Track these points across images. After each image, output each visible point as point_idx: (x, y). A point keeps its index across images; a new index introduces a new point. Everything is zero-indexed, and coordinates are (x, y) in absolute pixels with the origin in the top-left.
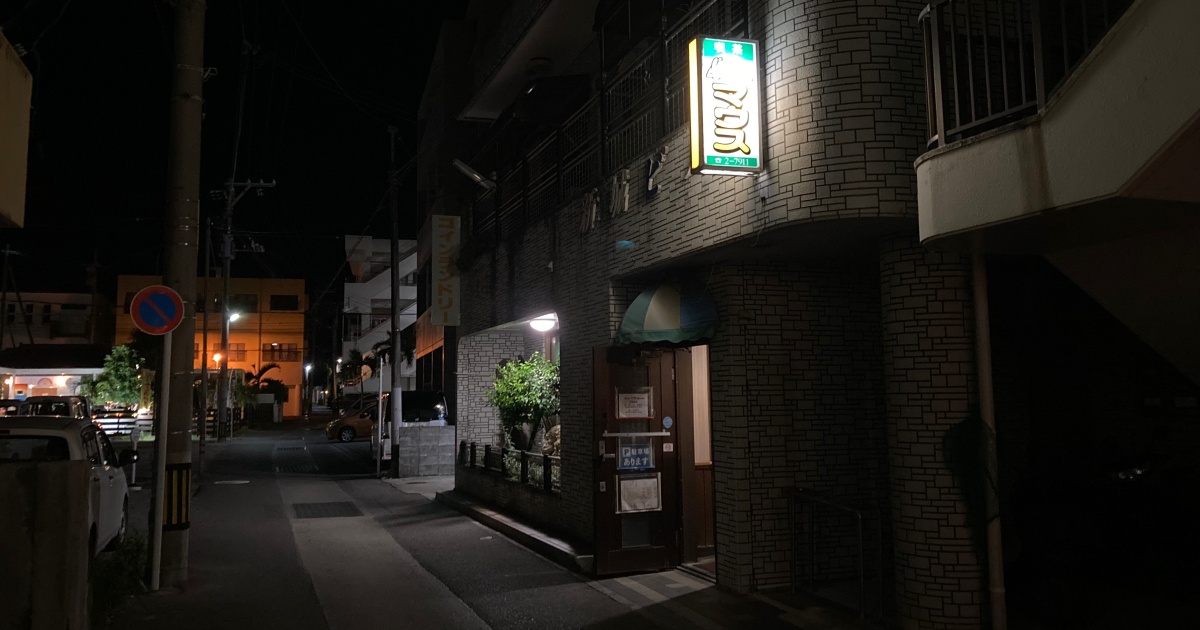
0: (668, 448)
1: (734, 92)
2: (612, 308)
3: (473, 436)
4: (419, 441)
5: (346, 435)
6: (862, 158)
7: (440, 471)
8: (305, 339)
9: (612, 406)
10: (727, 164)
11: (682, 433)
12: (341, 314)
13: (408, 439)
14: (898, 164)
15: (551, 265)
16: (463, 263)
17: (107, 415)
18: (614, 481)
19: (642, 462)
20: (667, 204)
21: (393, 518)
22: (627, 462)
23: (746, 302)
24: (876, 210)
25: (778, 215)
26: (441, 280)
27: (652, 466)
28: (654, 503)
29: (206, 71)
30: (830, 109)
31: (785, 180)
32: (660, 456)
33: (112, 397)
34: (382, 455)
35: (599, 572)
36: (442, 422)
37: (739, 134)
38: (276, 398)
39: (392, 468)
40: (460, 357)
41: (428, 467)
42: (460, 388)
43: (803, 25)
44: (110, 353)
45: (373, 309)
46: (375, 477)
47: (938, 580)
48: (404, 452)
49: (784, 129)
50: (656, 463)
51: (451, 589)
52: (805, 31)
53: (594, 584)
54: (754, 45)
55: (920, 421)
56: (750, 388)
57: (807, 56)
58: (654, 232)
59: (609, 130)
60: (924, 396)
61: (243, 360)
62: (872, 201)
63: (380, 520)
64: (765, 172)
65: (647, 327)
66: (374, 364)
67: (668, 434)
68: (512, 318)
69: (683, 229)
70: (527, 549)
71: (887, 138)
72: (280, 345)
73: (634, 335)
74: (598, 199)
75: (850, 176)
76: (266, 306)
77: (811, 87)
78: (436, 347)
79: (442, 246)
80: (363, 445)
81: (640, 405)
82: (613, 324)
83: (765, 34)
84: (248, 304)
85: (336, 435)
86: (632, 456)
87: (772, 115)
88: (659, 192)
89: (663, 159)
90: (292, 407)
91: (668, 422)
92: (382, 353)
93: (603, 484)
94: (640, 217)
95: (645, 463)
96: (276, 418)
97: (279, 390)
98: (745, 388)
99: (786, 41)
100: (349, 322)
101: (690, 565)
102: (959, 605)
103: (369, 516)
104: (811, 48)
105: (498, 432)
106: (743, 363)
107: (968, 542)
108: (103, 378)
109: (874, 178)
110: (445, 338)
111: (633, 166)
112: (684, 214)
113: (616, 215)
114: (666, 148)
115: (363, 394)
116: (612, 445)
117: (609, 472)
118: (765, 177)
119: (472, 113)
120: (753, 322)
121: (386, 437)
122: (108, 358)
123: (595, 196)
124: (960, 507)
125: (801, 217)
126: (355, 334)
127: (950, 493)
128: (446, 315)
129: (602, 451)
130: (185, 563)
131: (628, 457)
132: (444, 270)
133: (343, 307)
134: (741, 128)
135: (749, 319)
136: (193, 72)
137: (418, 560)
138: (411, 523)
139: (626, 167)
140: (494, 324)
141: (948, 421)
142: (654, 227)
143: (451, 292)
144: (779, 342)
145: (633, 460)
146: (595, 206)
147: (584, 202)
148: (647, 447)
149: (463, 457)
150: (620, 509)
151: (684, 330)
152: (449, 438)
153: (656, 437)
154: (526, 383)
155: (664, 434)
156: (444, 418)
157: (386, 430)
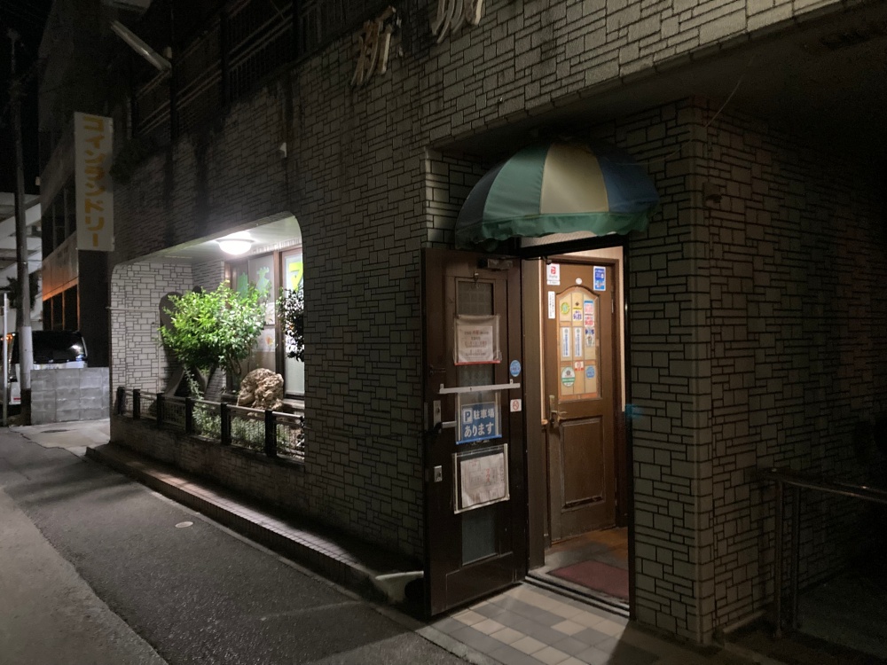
0: (516, 405)
3: (132, 381)
4: (55, 385)
7: (82, 415)
11: (528, 385)
13: (42, 382)
15: (284, 148)
16: (121, 171)
18: (451, 460)
19: (485, 430)
21: (33, 488)
22: (467, 431)
26: (88, 194)
27: (498, 435)
28: (499, 491)
32: (507, 419)
34: (9, 400)
36: (80, 364)
39: (23, 413)
40: (114, 289)
41: (68, 412)
42: (115, 326)
46: (1, 425)
48: (37, 397)
50: (503, 431)
58: (560, 41)
63: (14, 493)
65: (544, 209)
67: (517, 386)
73: (521, 224)
74: (399, 22)
78: (69, 286)
79: (88, 152)
81: (484, 343)
82: (430, 217)
86: (474, 421)
91: (515, 367)
93: (438, 468)
95: (490, 430)
101: (540, 572)
105: (164, 375)
113: (448, 35)
116: (450, 407)
117: (445, 449)
121: (14, 380)
123: (389, 20)
128: (96, 237)
129: (437, 418)
131: (469, 423)
132: (93, 183)
140: (170, 241)
143: (101, 210)
144: (743, 243)
145: (475, 427)
146: (389, 35)
147: (364, 36)
148: (492, 406)
149: (121, 406)
150: (460, 507)
151: (615, 216)
152: (97, 382)
153: (503, 391)
154: (214, 319)
155: (513, 385)
156: (83, 359)
157: (13, 372)
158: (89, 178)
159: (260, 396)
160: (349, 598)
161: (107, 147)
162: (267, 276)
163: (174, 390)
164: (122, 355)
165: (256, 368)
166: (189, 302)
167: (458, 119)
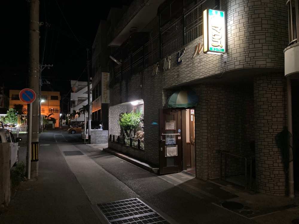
0: (179, 138)
1: (218, 28)
2: (163, 98)
3: (113, 133)
4: (96, 134)
5: (73, 132)
6: (261, 49)
7: (102, 142)
8: (60, 107)
9: (164, 126)
10: (216, 51)
11: (183, 134)
12: (70, 101)
13: (93, 134)
14: (272, 51)
15: (141, 86)
16: (111, 86)
17: (8, 127)
18: (165, 147)
19: (172, 142)
20: (185, 65)
21: (93, 155)
22: (168, 142)
23: (208, 96)
24: (265, 66)
25: (231, 67)
26: (104, 91)
27: (175, 143)
28: (175, 154)
29: (40, 23)
30: (251, 33)
31: (233, 56)
32: (177, 140)
33: (9, 122)
34: (86, 138)
35: (161, 173)
36: (101, 129)
37: (219, 41)
38: (53, 122)
39: (89, 141)
40: (109, 112)
41: (99, 141)
42: (109, 120)
43: (242, 5)
44: (8, 110)
45: (78, 100)
46: (84, 144)
47: (273, 179)
48: (92, 137)
49: (234, 40)
50: (176, 142)
51: (117, 178)
52: (243, 7)
53: (159, 177)
54: (224, 12)
55: (268, 131)
56: (208, 121)
57: (243, 15)
58: (180, 74)
59: (162, 45)
60: (269, 124)
61: (44, 112)
62: (264, 63)
63: (89, 156)
64: (226, 54)
65: (177, 103)
66: (79, 114)
67: (180, 134)
68: (127, 101)
69: (192, 73)
70: (135, 165)
71: (269, 42)
72: (54, 109)
73: (173, 106)
74: (159, 65)
75: (257, 54)
76: (50, 98)
77: (245, 25)
78: (99, 109)
79: (104, 81)
80: (79, 135)
81: (172, 126)
82: (163, 102)
83: (227, 9)
84: (45, 98)
85: (71, 132)
86: (170, 140)
87: (229, 35)
88: (182, 62)
89: (184, 52)
90: (57, 125)
91: (179, 131)
92: (82, 111)
93: (162, 148)
94: (175, 70)
95: (173, 142)
96: (53, 127)
97: (54, 120)
98: (207, 121)
99: (236, 11)
100: (72, 103)
101: (185, 171)
102: (279, 186)
103: (85, 155)
104: (245, 13)
105: (120, 132)
106: (206, 114)
107: (282, 168)
108: (7, 117)
109: (265, 55)
110: (102, 107)
111: (172, 55)
112: (192, 68)
113: (165, 70)
114: (186, 48)
115: (76, 121)
116: (164, 137)
117: (163, 145)
118: (226, 55)
119: (113, 44)
120: (209, 102)
121: (87, 133)
122: (8, 111)
123: (157, 65)
124: (280, 157)
125: (240, 68)
126: (74, 106)
127: (277, 153)
128: (106, 100)
129: (161, 139)
130: (38, 171)
131: (168, 141)
132: (105, 88)
133: (70, 99)
134: (220, 39)
135: (208, 101)
136: (36, 23)
137: (104, 169)
138: (98, 157)
139: (169, 55)
140: (121, 103)
141: (276, 132)
142: (180, 73)
143: (107, 94)
144: (216, 108)
145: (170, 141)
146: (157, 68)
147: (154, 67)
148: (174, 138)
149: (111, 139)
150: (166, 155)
151: (189, 104)
152: (105, 134)
153: (176, 135)
154: (130, 119)
155: (178, 134)
156: (102, 128)
157: (87, 131)
158: (105, 87)
159: (139, 137)
160: (147, 172)
161: (108, 80)
162: (142, 109)
163: (122, 136)
164: (111, 127)
165: (138, 131)
166: (125, 115)
167: (167, 85)
